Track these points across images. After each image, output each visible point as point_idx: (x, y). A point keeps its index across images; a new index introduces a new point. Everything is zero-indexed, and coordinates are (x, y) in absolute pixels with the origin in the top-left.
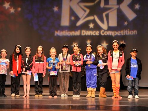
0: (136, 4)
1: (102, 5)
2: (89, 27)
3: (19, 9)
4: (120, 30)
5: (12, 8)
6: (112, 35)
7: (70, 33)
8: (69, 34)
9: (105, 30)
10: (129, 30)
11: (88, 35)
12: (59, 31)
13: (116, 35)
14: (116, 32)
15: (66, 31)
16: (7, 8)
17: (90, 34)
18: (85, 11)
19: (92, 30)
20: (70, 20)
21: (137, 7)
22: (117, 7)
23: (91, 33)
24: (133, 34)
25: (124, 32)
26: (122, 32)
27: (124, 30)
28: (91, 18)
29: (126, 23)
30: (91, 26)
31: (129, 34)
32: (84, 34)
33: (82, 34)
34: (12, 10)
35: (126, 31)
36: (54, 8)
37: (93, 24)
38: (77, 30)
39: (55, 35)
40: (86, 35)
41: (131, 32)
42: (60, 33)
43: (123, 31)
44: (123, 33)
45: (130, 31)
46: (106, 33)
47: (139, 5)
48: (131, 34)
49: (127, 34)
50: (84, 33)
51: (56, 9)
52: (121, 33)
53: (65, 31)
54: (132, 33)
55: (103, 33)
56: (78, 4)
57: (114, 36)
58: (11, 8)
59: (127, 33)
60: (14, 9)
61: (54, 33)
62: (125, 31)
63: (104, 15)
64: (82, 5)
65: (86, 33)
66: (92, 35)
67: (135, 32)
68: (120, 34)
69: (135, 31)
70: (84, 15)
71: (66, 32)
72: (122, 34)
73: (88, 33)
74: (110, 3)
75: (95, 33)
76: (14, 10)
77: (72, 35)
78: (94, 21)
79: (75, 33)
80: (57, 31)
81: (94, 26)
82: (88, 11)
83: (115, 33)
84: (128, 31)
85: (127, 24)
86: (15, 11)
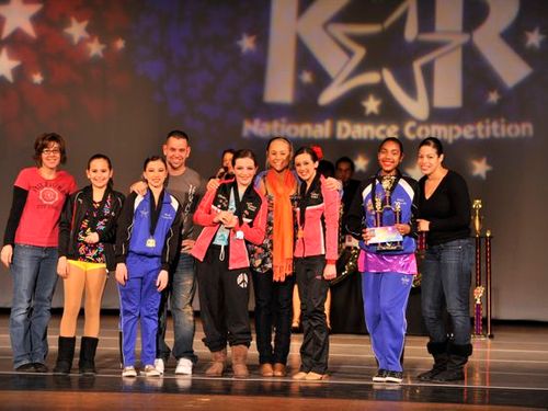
0: (531, 30)
1: (411, 32)
2: (363, 109)
3: (120, 44)
4: (474, 122)
5: (96, 40)
6: (445, 136)
7: (296, 127)
8: (293, 131)
9: (420, 123)
10: (503, 120)
11: (360, 136)
12: (257, 122)
13: (457, 136)
14: (457, 128)
15: (284, 120)
16: (76, 40)
17: (365, 137)
18: (350, 53)
19: (374, 119)
20: (298, 84)
21: (534, 39)
22: (464, 38)
23: (369, 133)
24: (517, 134)
25: (488, 128)
26: (480, 127)
27: (488, 121)
28: (371, 78)
29: (493, 97)
30: (372, 105)
31: (503, 134)
32: (345, 136)
33: (340, 135)
34: (95, 49)
35: (495, 125)
36: (240, 38)
37: (376, 98)
38: (321, 121)
39: (245, 133)
40: (354, 137)
41: (510, 128)
42: (260, 127)
43: (484, 124)
44: (484, 131)
45: (507, 124)
46: (424, 132)
47: (541, 32)
48: (510, 134)
49: (496, 135)
50: (344, 130)
51: (247, 43)
52: (475, 132)
53: (280, 122)
54: (513, 131)
55: (413, 130)
56: (325, 26)
57: (450, 141)
58: (91, 40)
59: (499, 130)
60: (101, 42)
61: (240, 127)
62: (491, 123)
63: (417, 66)
64: (340, 30)
65: (352, 129)
66: (372, 137)
67: (527, 130)
68: (472, 133)
69: (524, 126)
70: (345, 65)
71: (283, 126)
72: (481, 136)
73: (361, 131)
74: (439, 25)
75: (383, 132)
76: (103, 46)
77: (302, 135)
78: (380, 90)
79: (314, 128)
80: (252, 121)
81: (381, 107)
82: (360, 53)
83: (455, 132)
84: (499, 123)
85: (499, 100)
86: (104, 51)
